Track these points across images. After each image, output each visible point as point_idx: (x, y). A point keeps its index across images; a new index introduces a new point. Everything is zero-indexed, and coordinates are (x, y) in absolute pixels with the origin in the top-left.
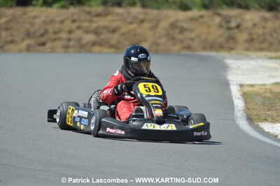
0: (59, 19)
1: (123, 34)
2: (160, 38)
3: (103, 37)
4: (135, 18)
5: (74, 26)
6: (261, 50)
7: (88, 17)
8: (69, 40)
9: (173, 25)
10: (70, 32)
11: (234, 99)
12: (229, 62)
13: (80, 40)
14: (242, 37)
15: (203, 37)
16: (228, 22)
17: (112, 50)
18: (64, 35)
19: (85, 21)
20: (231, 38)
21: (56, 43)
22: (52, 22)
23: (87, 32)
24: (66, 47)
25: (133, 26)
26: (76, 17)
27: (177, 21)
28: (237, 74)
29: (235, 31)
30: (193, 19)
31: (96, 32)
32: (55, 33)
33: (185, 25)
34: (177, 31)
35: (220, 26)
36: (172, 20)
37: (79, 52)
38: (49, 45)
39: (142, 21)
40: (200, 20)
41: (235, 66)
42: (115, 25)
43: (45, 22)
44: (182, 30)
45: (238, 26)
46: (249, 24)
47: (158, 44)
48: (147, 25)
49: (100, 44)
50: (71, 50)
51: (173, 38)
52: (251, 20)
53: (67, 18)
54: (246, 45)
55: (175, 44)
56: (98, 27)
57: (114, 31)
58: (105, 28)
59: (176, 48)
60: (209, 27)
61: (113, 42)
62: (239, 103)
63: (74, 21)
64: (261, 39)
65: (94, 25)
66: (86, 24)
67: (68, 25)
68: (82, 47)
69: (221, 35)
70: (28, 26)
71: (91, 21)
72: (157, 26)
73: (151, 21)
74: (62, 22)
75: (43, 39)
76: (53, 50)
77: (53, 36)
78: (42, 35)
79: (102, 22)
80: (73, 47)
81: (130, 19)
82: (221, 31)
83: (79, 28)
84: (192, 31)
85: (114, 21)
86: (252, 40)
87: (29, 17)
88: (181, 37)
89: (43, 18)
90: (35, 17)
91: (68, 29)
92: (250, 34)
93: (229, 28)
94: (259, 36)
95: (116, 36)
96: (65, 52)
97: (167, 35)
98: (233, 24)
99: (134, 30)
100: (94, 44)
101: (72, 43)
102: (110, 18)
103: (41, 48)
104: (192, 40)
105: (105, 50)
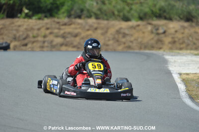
0: (37, 27)
1: (83, 38)
2: (109, 40)
3: (68, 40)
4: (91, 26)
5: (48, 32)
6: (181, 49)
7: (57, 26)
8: (44, 42)
9: (118, 32)
10: (45, 36)
11: (177, 83)
12: (167, 57)
13: (52, 42)
14: (167, 40)
15: (140, 40)
16: (157, 29)
17: (75, 49)
18: (40, 39)
19: (55, 28)
20: (159, 41)
21: (35, 44)
22: (32, 29)
23: (57, 36)
24: (42, 47)
25: (90, 32)
26: (48, 26)
27: (121, 28)
28: (175, 66)
29: (163, 35)
30: (132, 28)
31: (63, 37)
32: (34, 37)
33: (127, 32)
34: (121, 36)
35: (152, 32)
36: (117, 28)
37: (51, 51)
38: (29, 45)
39: (96, 29)
40: (137, 28)
41: (172, 60)
42: (77, 31)
43: (26, 29)
44: (125, 35)
45: (164, 32)
46: (172, 31)
47: (107, 45)
48: (99, 31)
49: (66, 45)
50: (45, 49)
51: (118, 41)
52: (174, 28)
53: (43, 27)
54: (170, 45)
55: (119, 45)
56: (65, 33)
57: (76, 36)
58: (69, 33)
59: (120, 48)
60: (143, 33)
61: (75, 43)
62: (181, 87)
63: (48, 29)
64: (181, 41)
65: (62, 32)
66: (56, 31)
67: (43, 31)
68: (53, 47)
69: (153, 39)
70: (15, 32)
71: (59, 29)
72: (106, 32)
73: (102, 29)
74: (39, 29)
75: (26, 42)
76: (32, 50)
77: (33, 40)
78: (25, 39)
79: (68, 29)
80: (47, 47)
81: (87, 27)
82: (152, 36)
83: (51, 33)
84: (132, 35)
85: (76, 28)
86: (174, 42)
87: (16, 26)
88: (124, 40)
89: (25, 27)
90: (19, 26)
91: (43, 34)
92: (173, 38)
93: (158, 34)
94: (179, 39)
95: (77, 39)
96: (41, 51)
97: (114, 38)
98: (161, 31)
99: (91, 35)
100: (62, 45)
101: (46, 44)
102: (73, 26)
103: (24, 48)
104: (131, 42)
105: (70, 49)
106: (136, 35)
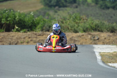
0: (23, 37)
7: (35, 36)
11: (97, 56)
16: (94, 37)
22: (20, 38)
26: (30, 36)
27: (73, 37)
29: (97, 41)
30: (79, 36)
32: (21, 43)
33: (76, 39)
35: (91, 39)
36: (70, 37)
40: (82, 37)
43: (17, 38)
45: (98, 39)
46: (103, 38)
52: (104, 36)
53: (27, 36)
56: (39, 40)
60: (86, 39)
62: (99, 58)
63: (29, 38)
66: (34, 39)
67: (27, 39)
69: (91, 43)
70: (10, 40)
71: (37, 38)
74: (24, 38)
78: (16, 44)
79: (41, 38)
82: (91, 41)
83: (31, 40)
84: (79, 41)
87: (11, 36)
89: (16, 37)
90: (13, 36)
91: (27, 41)
92: (103, 42)
93: (94, 40)
94: (107, 43)
98: (96, 38)
102: (44, 36)
106: (82, 41)
